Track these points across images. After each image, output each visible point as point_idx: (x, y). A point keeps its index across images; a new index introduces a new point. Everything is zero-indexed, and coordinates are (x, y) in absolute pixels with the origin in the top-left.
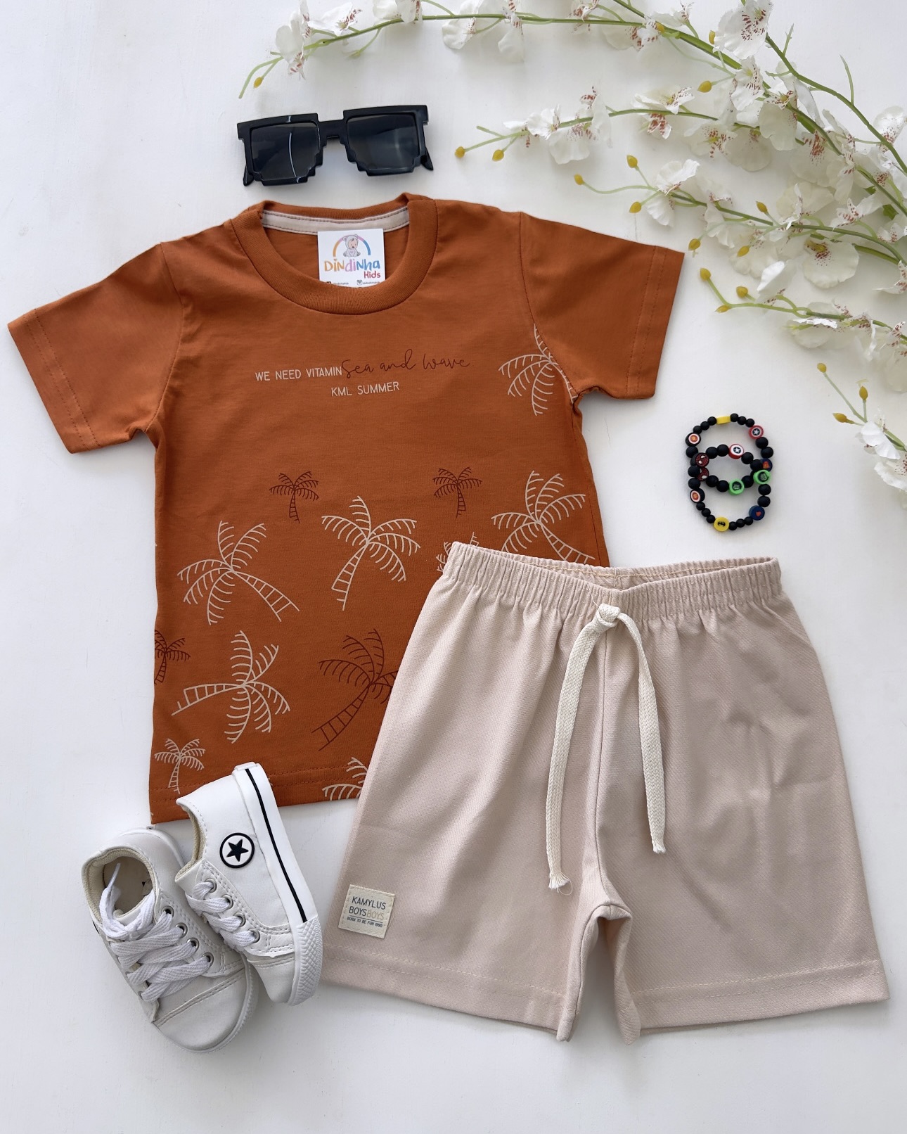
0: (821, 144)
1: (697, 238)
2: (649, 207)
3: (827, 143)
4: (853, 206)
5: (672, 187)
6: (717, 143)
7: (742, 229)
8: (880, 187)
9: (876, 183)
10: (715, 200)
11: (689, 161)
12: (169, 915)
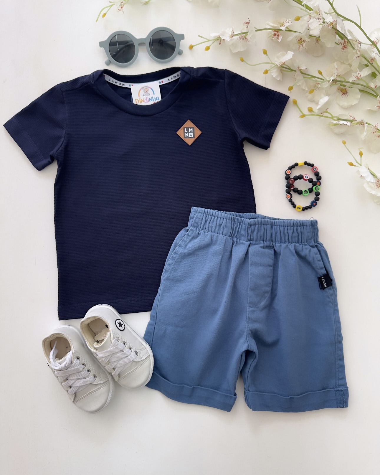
0: (346, 45)
1: (292, 86)
2: (272, 72)
3: (349, 44)
4: (359, 72)
5: (282, 63)
6: (301, 44)
7: (311, 82)
8: (371, 64)
9: (369, 62)
10: (300, 69)
11: (289, 52)
12: (78, 360)
